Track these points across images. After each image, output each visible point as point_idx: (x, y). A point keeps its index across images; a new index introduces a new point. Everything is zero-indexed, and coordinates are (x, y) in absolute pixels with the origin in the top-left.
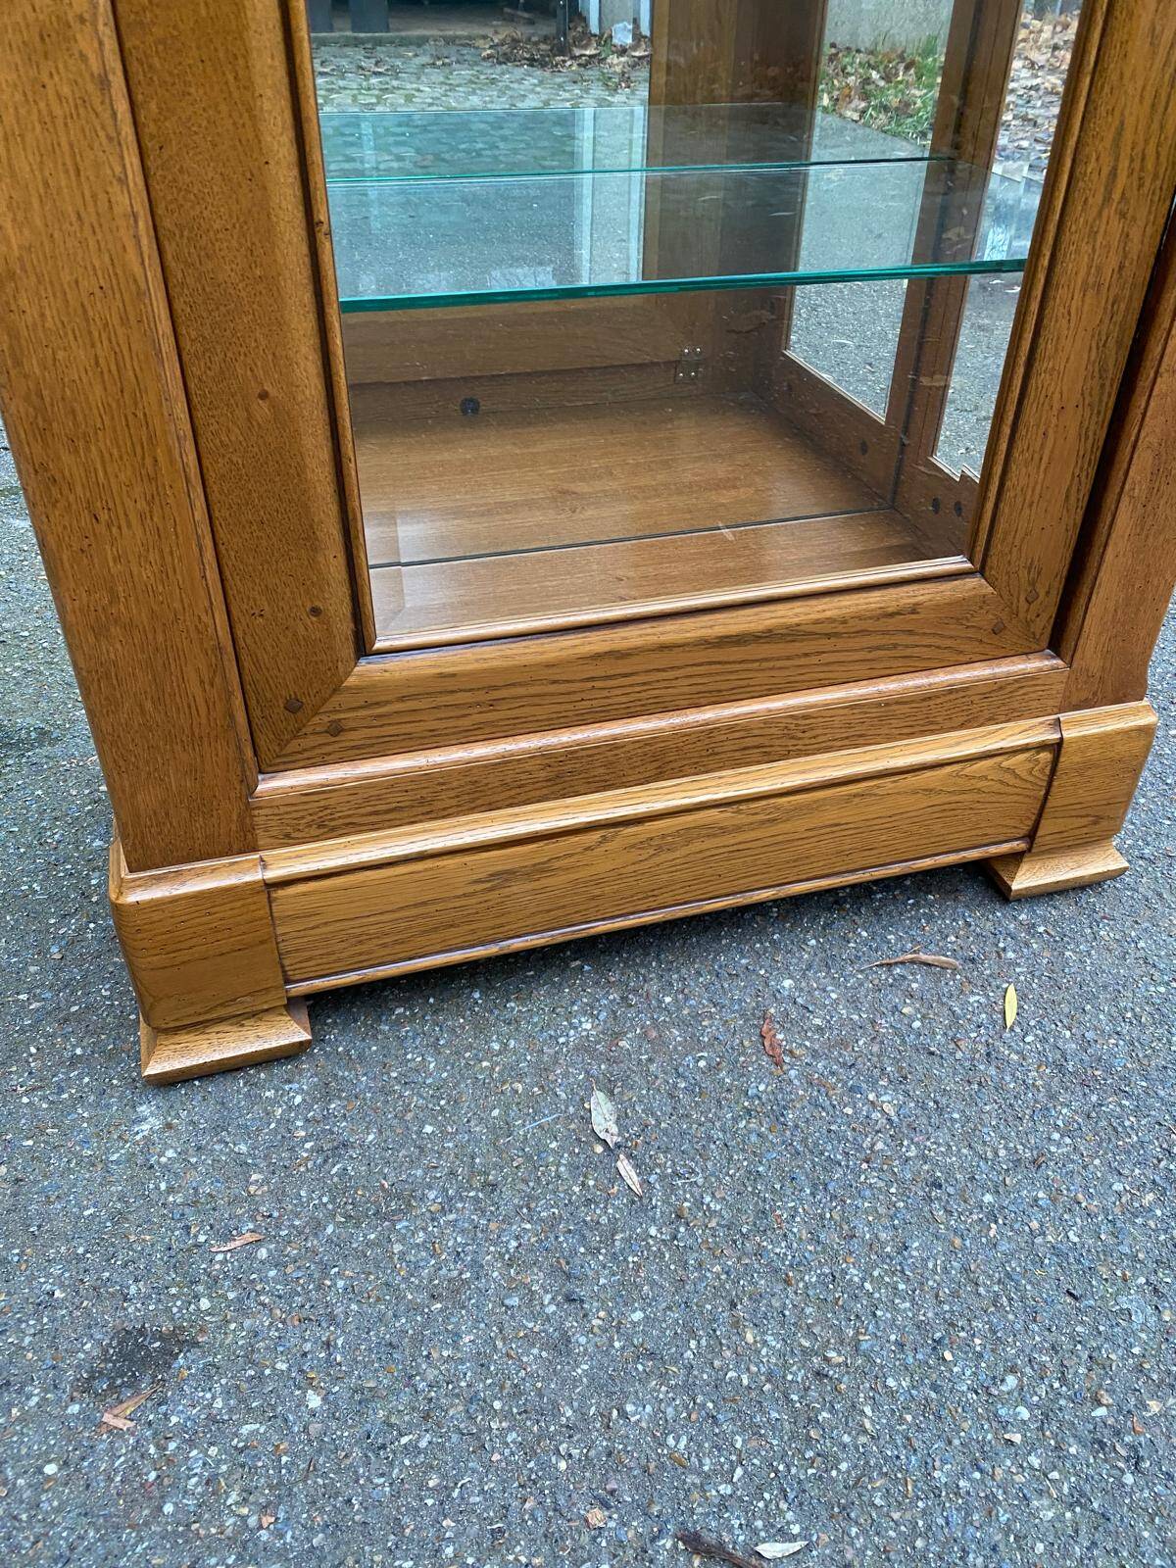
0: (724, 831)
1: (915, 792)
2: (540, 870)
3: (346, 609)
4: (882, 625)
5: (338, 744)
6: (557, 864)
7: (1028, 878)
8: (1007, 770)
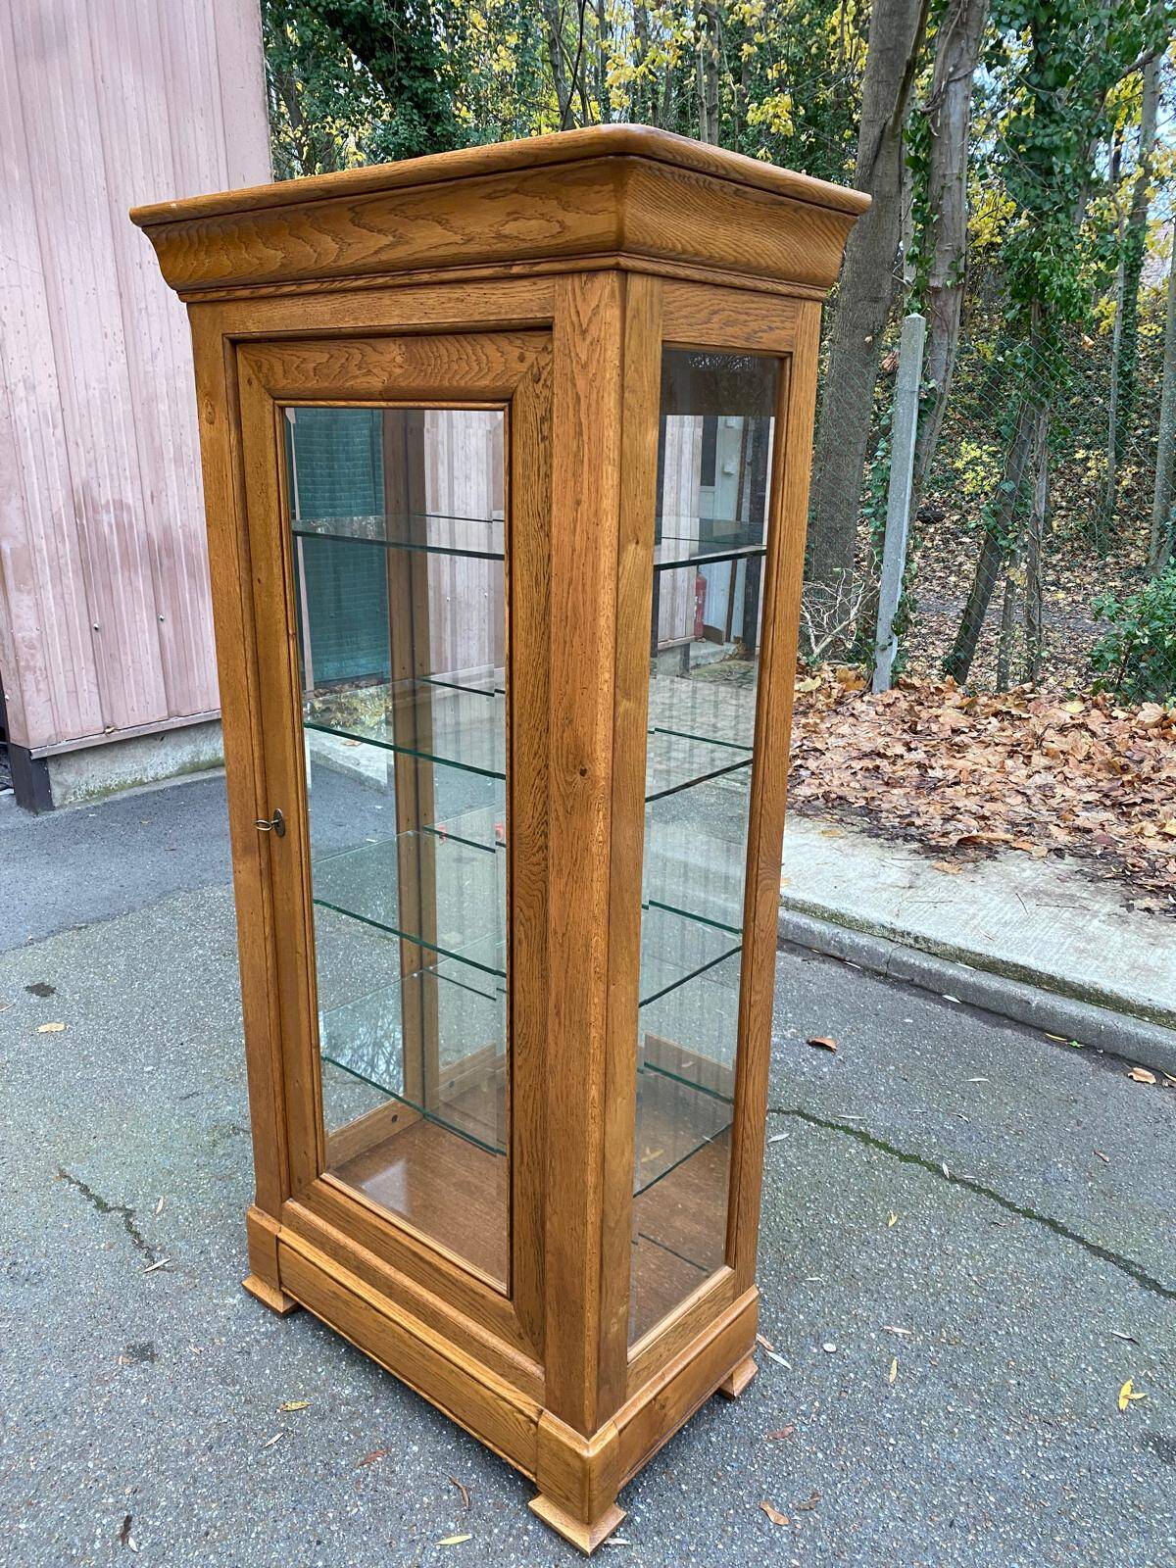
0: (404, 1342)
1: (477, 1392)
3: (315, 1158)
4: (472, 1294)
5: (308, 1203)
6: (351, 1306)
7: (538, 1505)
8: (517, 1420)
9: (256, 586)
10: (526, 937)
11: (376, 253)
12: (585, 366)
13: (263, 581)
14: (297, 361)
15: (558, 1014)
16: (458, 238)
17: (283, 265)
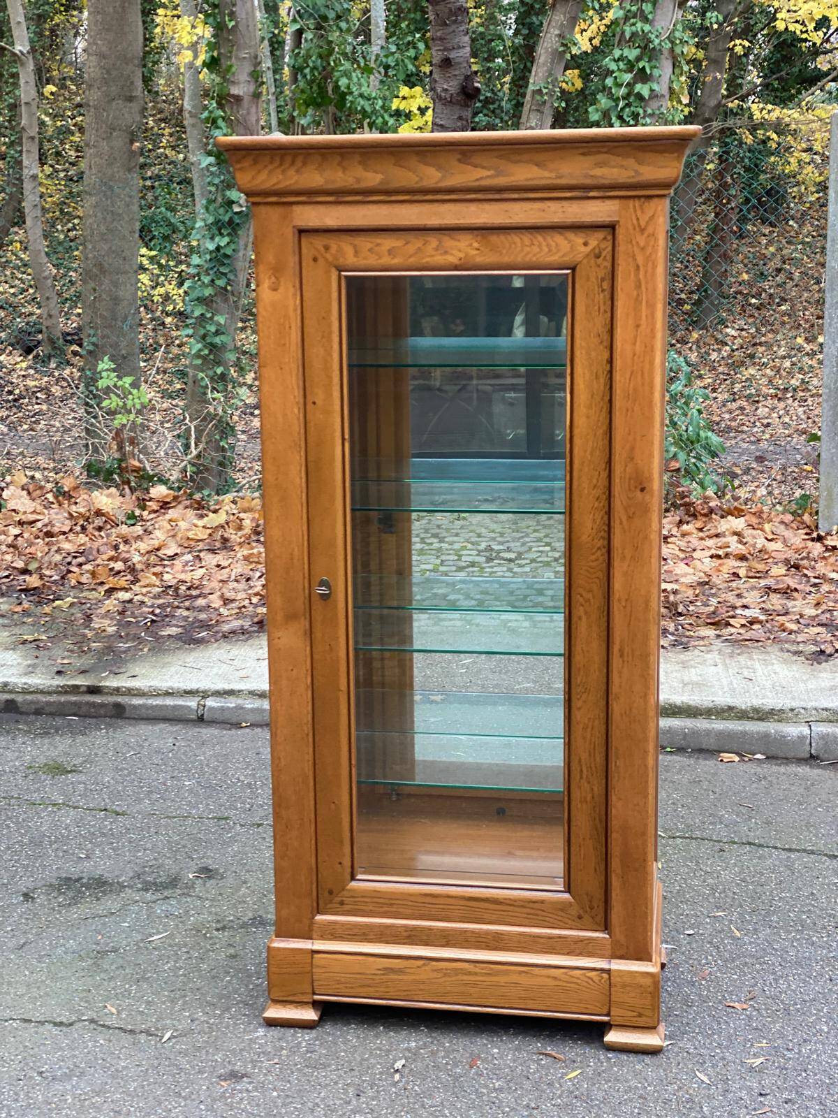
2: (400, 971)
3: (349, 864)
4: (529, 904)
5: (341, 909)
6: (408, 970)
7: (612, 1037)
8: (589, 978)
9: (310, 406)
10: (586, 613)
11: (477, 180)
12: (643, 249)
13: (319, 402)
14: (369, 246)
15: (622, 656)
16: (553, 175)
17: (381, 183)
